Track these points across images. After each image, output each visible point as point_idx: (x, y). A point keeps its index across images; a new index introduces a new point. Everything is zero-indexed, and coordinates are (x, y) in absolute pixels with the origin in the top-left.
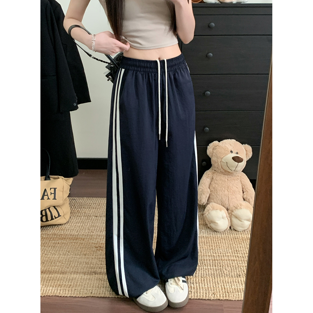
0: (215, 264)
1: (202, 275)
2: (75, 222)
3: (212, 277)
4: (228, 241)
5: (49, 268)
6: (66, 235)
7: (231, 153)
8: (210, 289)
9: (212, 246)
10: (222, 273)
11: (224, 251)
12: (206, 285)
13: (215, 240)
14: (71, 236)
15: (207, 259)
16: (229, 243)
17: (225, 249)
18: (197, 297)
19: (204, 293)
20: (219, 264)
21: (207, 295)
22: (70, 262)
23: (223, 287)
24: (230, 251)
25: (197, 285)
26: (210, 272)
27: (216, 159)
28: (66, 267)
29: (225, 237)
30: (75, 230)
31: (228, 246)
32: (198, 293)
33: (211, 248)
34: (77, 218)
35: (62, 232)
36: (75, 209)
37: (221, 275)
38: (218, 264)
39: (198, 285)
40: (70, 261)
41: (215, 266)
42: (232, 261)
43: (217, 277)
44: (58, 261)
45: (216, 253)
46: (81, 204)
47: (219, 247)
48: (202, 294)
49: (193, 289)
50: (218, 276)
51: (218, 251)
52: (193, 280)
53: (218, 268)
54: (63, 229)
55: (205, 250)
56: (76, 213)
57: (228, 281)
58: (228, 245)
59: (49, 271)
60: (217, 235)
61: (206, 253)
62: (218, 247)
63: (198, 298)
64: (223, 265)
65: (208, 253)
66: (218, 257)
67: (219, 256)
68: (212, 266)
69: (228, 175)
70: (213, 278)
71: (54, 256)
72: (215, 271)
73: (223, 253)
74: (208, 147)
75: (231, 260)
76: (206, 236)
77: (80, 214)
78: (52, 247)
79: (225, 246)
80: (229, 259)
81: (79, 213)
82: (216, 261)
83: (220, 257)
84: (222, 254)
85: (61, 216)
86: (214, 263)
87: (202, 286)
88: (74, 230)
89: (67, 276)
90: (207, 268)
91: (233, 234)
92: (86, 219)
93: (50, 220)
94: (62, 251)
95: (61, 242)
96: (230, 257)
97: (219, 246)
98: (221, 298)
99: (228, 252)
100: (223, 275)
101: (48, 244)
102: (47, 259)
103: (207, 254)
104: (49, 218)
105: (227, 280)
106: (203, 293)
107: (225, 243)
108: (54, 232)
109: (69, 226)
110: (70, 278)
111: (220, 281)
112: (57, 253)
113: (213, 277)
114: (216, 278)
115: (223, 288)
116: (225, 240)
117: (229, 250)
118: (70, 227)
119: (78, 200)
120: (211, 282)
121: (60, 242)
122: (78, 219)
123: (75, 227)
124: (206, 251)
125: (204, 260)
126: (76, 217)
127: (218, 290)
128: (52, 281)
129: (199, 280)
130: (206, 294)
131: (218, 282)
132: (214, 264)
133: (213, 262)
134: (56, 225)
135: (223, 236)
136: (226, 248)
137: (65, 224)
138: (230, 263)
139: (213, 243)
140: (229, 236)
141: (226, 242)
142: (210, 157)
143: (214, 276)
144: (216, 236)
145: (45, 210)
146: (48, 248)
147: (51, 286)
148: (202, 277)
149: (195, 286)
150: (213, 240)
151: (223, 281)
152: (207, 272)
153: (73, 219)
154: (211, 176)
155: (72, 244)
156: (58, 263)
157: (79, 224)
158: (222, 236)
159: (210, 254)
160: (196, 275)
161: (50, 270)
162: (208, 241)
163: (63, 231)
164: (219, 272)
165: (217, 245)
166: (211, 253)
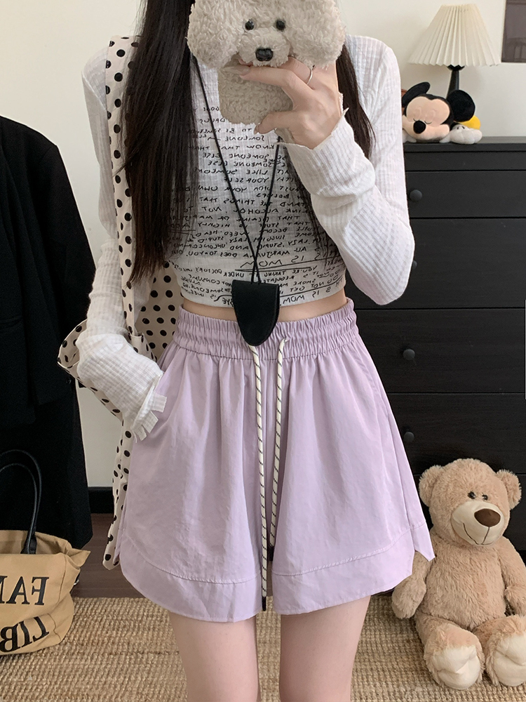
2: (105, 671)
34: (108, 659)
46: (117, 616)
56: (105, 645)
77: (116, 646)
88: (102, 697)
92: (132, 662)
119: (109, 604)
122: (112, 664)
123: (103, 688)
126: (106, 655)
153: (99, 662)
157: (115, 678)
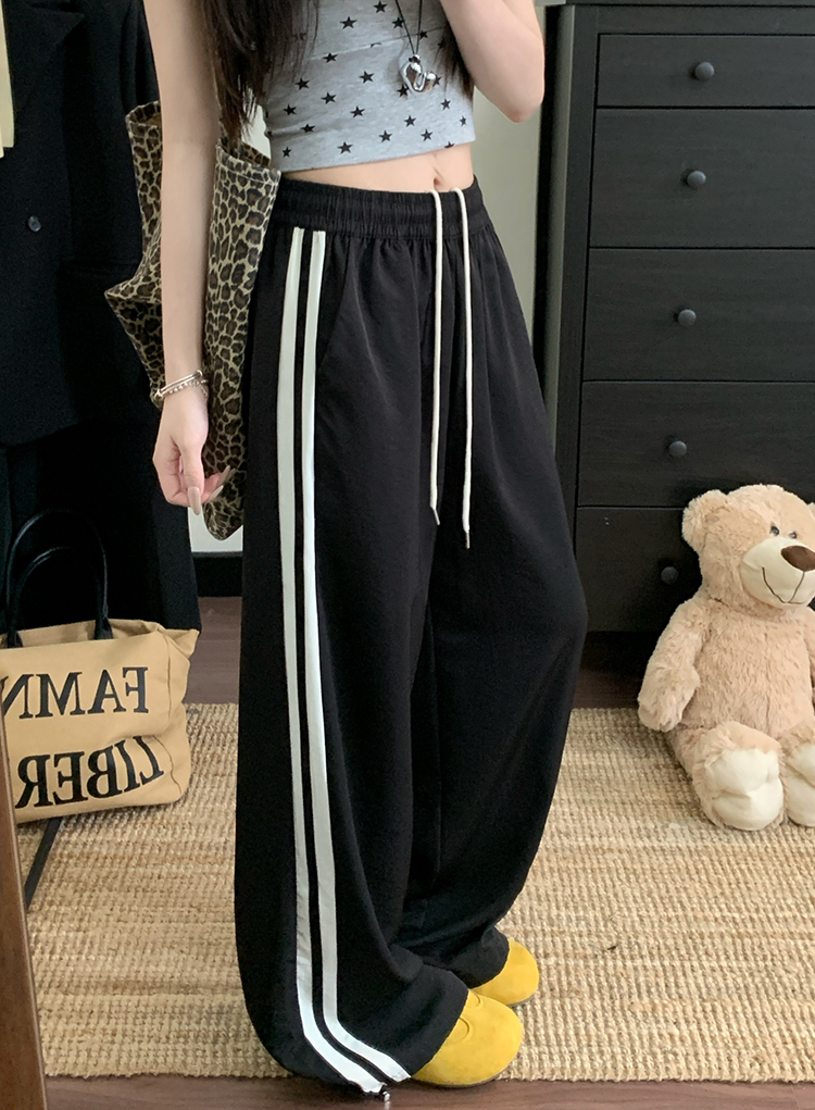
0: (744, 950)
1: (704, 990)
2: (210, 796)
3: (740, 998)
4: (774, 865)
5: (138, 972)
6: (182, 846)
7: (772, 534)
8: (739, 1042)
9: (720, 885)
10: (774, 984)
11: (769, 902)
12: (724, 1027)
13: (724, 859)
14: (201, 847)
15: (711, 933)
16: (781, 872)
17: (771, 895)
18: (699, 1072)
19: (722, 1059)
20: (757, 951)
21: (735, 1067)
22: (208, 949)
23: (786, 1034)
24: (790, 901)
25: (691, 1028)
26: (730, 981)
27: (720, 555)
28: (193, 967)
29: (762, 850)
30: (214, 827)
31: (781, 884)
32: (702, 1058)
33: (718, 891)
34: (213, 781)
35: (166, 834)
36: (205, 748)
37: (771, 991)
38: (753, 949)
39: (694, 1027)
40: (206, 943)
41: (746, 959)
42: (802, 939)
43: (760, 1000)
44: (164, 943)
45: (739, 909)
46: (221, 728)
47: (749, 889)
48: (713, 1058)
49: (678, 1043)
50: (763, 996)
51: (745, 903)
52: (675, 1012)
53: (758, 966)
54: (168, 823)
55: (695, 900)
56: (207, 764)
57: (802, 1013)
58: (778, 877)
59: (138, 982)
60: (729, 842)
61: (703, 911)
62: (742, 886)
63: (705, 1075)
64: (772, 955)
65: (711, 908)
66: (749, 925)
67: (752, 919)
68: (733, 957)
69: (766, 617)
70: (746, 1003)
71: (147, 925)
72: (747, 974)
73: (764, 910)
74: (687, 512)
75: (800, 934)
76: (688, 847)
77: (222, 765)
78: (137, 891)
79: (767, 882)
80: (791, 933)
81: (219, 762)
82: (747, 940)
83: (758, 925)
84: (762, 911)
85: (162, 773)
86: (739, 948)
87: (710, 1031)
88: (210, 827)
89: (203, 1001)
90: (715, 964)
91: (790, 838)
93: (126, 790)
94: (175, 905)
95: (169, 873)
96: (793, 924)
97: (746, 883)
98: (789, 1077)
99: (784, 906)
100: (780, 989)
101: (123, 882)
102: (125, 935)
103: (707, 912)
104: (122, 782)
105: (796, 1009)
106: (719, 1060)
107: (767, 873)
108: (140, 835)
109: (189, 810)
110: (211, 1007)
111: (773, 1013)
112: (158, 914)
113: (744, 997)
114: (756, 1002)
115: (789, 1040)
116: (761, 859)
117: (785, 899)
118: (194, 816)
119: (207, 712)
120: (742, 1015)
121: (164, 874)
122: (219, 787)
123: (210, 817)
124: (700, 903)
125: (702, 936)
126: (210, 776)
127: (769, 1045)
128: (153, 1018)
129: (694, 1011)
130: (730, 1061)
131: (764, 1017)
132: (740, 952)
133: (734, 944)
134: (142, 808)
135: (753, 845)
136: (774, 892)
137: (175, 804)
138: (796, 945)
139: (721, 871)
140: (777, 846)
141: (770, 867)
142: (695, 550)
143: (748, 995)
144: (727, 845)
145: (108, 751)
146: (122, 893)
147: (150, 1037)
148: (704, 1000)
149: (686, 1033)
150: (720, 862)
151: (783, 1012)
152: (720, 979)
153: (201, 785)
154: (706, 623)
155: (208, 878)
156: (165, 950)
157: (225, 804)
158: (748, 847)
159: (718, 915)
160: (681, 992)
161: (141, 978)
162: (700, 866)
163: (170, 832)
164: (763, 978)
165: (737, 879)
166: (721, 910)
